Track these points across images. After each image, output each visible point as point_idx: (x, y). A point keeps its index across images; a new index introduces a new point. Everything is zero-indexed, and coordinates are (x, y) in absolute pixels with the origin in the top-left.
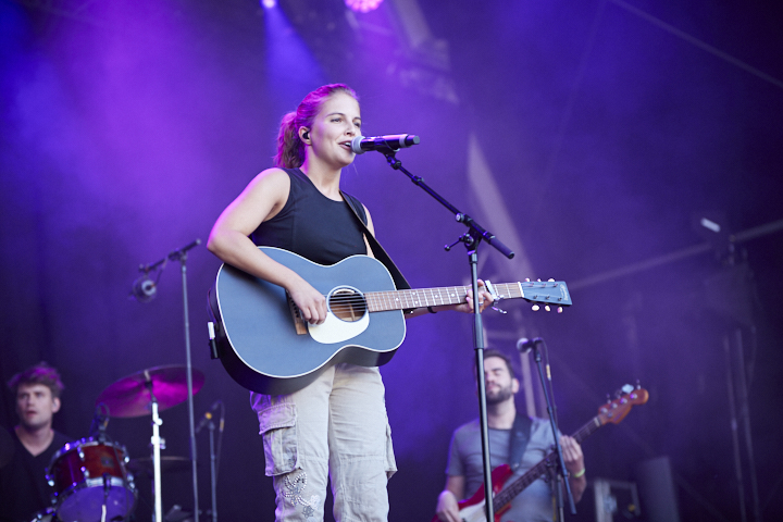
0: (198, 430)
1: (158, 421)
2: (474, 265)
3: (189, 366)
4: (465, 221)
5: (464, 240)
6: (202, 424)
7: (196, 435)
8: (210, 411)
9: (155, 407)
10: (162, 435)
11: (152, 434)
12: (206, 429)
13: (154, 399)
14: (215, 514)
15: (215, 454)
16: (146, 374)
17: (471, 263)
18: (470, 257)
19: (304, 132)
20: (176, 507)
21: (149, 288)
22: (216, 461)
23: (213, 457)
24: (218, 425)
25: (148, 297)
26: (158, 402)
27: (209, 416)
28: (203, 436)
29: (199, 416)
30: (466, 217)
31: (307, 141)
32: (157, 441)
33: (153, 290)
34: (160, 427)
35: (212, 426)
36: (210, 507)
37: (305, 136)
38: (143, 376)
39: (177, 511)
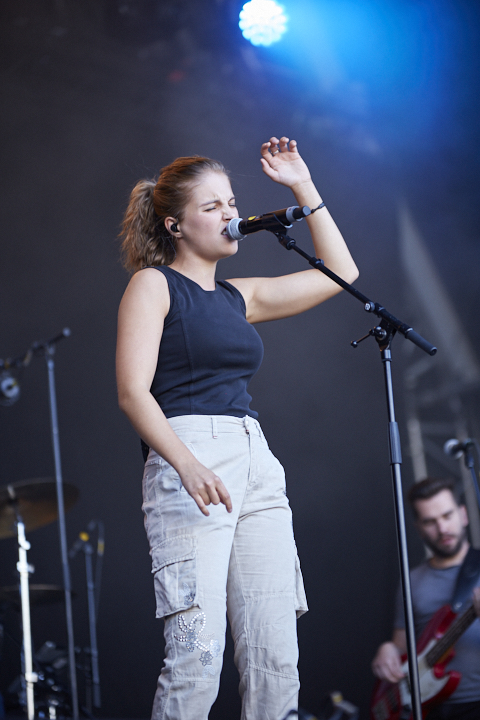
0: (73, 554)
1: (24, 545)
2: (388, 363)
3: (59, 479)
4: (376, 311)
5: (376, 334)
6: (77, 546)
7: (70, 559)
8: (86, 530)
9: (21, 528)
10: (30, 560)
11: (18, 560)
12: (82, 553)
13: (19, 517)
14: (94, 652)
15: (94, 581)
16: (11, 491)
17: (384, 360)
18: (383, 354)
19: (171, 223)
20: (50, 645)
21: (10, 388)
22: (95, 590)
23: (90, 585)
24: (95, 547)
25: (8, 398)
26: (24, 522)
27: (84, 537)
28: (77, 562)
29: (72, 538)
30: (377, 306)
31: (178, 235)
32: (24, 568)
33: (15, 392)
34: (28, 552)
35: (89, 549)
36: (88, 644)
37: (174, 228)
38: (7, 492)
39: (50, 650)
